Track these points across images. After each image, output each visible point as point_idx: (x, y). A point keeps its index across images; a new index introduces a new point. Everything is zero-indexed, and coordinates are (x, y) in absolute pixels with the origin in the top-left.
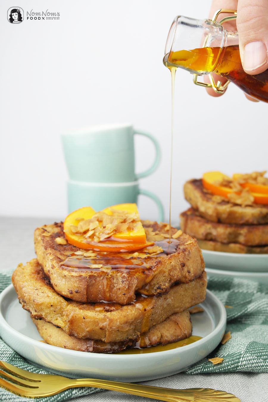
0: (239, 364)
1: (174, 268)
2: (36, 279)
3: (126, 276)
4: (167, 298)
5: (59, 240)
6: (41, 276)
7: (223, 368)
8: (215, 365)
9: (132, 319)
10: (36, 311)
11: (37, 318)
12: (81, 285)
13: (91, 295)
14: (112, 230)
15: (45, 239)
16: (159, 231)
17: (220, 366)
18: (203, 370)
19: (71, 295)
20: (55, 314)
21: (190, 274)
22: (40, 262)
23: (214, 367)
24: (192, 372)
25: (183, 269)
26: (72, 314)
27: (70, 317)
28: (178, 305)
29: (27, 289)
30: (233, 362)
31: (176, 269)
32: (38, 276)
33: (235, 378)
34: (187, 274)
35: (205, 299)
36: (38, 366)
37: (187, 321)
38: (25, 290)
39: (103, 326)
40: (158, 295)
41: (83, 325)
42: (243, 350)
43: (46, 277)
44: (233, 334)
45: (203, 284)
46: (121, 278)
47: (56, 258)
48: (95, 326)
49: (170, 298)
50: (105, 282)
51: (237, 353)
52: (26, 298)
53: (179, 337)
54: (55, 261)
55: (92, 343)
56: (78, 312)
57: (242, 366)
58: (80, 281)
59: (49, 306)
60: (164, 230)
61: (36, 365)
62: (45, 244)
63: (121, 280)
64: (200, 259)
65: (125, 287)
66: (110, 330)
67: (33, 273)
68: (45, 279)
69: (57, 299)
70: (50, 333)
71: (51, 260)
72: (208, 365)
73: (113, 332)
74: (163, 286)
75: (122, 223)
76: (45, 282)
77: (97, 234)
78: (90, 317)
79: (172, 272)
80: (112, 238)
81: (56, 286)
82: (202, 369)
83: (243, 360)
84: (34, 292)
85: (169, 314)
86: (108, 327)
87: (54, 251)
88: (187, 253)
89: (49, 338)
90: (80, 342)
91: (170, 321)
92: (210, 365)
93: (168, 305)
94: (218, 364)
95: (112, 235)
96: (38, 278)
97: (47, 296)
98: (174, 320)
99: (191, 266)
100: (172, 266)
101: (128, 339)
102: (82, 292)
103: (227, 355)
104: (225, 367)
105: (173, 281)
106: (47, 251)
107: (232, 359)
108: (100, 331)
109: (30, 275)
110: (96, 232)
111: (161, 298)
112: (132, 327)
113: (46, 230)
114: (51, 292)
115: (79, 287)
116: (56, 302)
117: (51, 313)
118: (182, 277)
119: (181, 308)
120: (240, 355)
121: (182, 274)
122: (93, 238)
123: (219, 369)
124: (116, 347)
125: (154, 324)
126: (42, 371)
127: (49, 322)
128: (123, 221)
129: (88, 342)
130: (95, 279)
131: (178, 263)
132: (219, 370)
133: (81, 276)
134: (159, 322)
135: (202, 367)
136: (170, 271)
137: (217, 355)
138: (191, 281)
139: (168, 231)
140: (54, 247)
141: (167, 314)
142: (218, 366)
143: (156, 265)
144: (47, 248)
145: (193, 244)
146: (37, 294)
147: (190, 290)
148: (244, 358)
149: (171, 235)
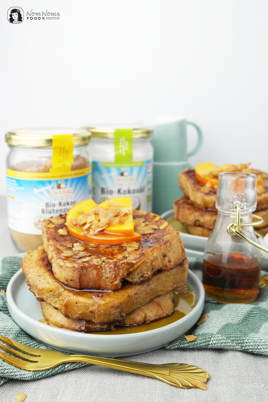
0: (210, 342)
1: (156, 259)
2: (41, 266)
3: (112, 267)
4: (150, 285)
5: (62, 232)
6: (45, 263)
7: (196, 345)
8: (189, 342)
9: (117, 304)
10: (39, 295)
11: (39, 300)
12: (74, 274)
13: (84, 283)
14: (105, 224)
15: (49, 231)
16: (149, 222)
17: (194, 343)
18: (180, 346)
19: (67, 282)
20: (54, 298)
21: (171, 263)
22: (46, 250)
23: (188, 344)
24: (170, 347)
25: (164, 260)
26: (66, 299)
27: (65, 302)
28: (160, 289)
29: (32, 275)
30: (205, 340)
31: (157, 260)
32: (42, 263)
33: (207, 354)
34: (168, 264)
37: (169, 302)
38: (30, 276)
39: (93, 310)
40: (142, 282)
41: (76, 309)
42: (215, 331)
43: (49, 264)
45: (184, 270)
46: (109, 268)
47: (56, 249)
48: (85, 310)
49: (153, 284)
50: (95, 272)
51: (210, 334)
52: (31, 283)
53: (161, 317)
54: (54, 252)
55: (85, 322)
56: (71, 297)
57: (213, 345)
58: (74, 271)
59: (48, 291)
60: (154, 221)
61: (38, 342)
62: (48, 235)
63: (109, 271)
64: (181, 249)
65: (112, 277)
66: (99, 314)
67: (39, 260)
68: (49, 265)
69: (56, 285)
70: (51, 313)
71: (51, 251)
72: (184, 342)
73: (102, 315)
74: (146, 274)
75: (115, 216)
76: (48, 268)
77: (93, 227)
78: (82, 303)
79: (154, 263)
80: (105, 232)
81: (55, 273)
82: (178, 345)
83: (214, 340)
84: (37, 278)
85: (152, 297)
86: (96, 311)
87: (55, 242)
88: (168, 245)
90: (74, 322)
91: (154, 303)
92: (185, 342)
93: (151, 290)
94: (193, 341)
95: (106, 228)
96: (42, 265)
97: (47, 282)
98: (157, 302)
99: (172, 256)
100: (154, 257)
101: (115, 320)
102: (75, 281)
103: (202, 334)
104: (198, 345)
105: (155, 270)
106: (49, 242)
107: (204, 338)
108: (91, 314)
109: (36, 262)
110: (93, 225)
111: (144, 285)
112: (118, 310)
113: (51, 222)
114: (51, 278)
115: (73, 276)
116: (54, 288)
117: (51, 297)
118: (163, 266)
119: (164, 291)
120: (212, 335)
121: (163, 264)
122: (89, 230)
123: (193, 346)
124: (105, 327)
125: (139, 306)
126: (42, 346)
127: (50, 304)
128: (116, 214)
129: (81, 323)
130: (86, 270)
131: (160, 254)
133: (74, 267)
134: (143, 305)
135: (179, 343)
136: (152, 261)
137: (194, 332)
138: (171, 269)
139: (157, 221)
140: (56, 238)
141: (151, 297)
142: (192, 343)
143: (139, 257)
144: (49, 239)
145: (175, 236)
146: (39, 280)
147: (172, 276)
148: (215, 338)
149: (158, 226)
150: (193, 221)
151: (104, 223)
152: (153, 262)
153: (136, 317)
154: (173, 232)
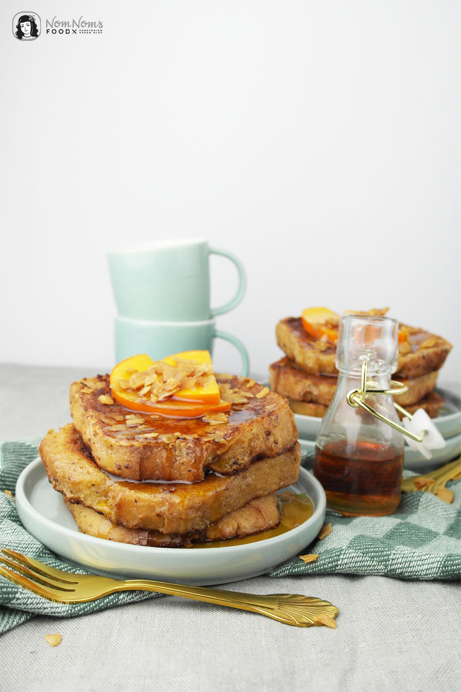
0: (338, 562)
1: (255, 437)
2: (73, 451)
3: (192, 447)
4: (246, 478)
5: (104, 399)
6: (79, 446)
7: (318, 567)
8: (307, 564)
9: (199, 503)
10: (72, 492)
11: (73, 501)
12: (132, 457)
13: (146, 471)
14: (175, 386)
15: (84, 398)
16: (239, 388)
18: (292, 570)
19: (119, 471)
20: (98, 497)
21: (277, 445)
22: (78, 428)
23: (306, 566)
24: (278, 574)
25: (268, 439)
26: (120, 496)
27: (117, 500)
28: (260, 486)
29: (61, 463)
30: (330, 559)
31: (258, 439)
32: (74, 447)
33: (333, 582)
34: (274, 445)
35: (298, 480)
36: (74, 564)
37: (273, 508)
38: (58, 464)
39: (161, 512)
40: (235, 472)
41: (134, 511)
42: (344, 544)
43: (85, 448)
44: (335, 526)
45: (295, 460)
46: (186, 449)
47: (99, 422)
48: (150, 512)
49: (250, 476)
50: (164, 454)
51: (337, 549)
52: (59, 475)
53: (262, 529)
54: (98, 427)
55: (146, 534)
56: (127, 493)
57: (343, 566)
58: (132, 452)
59: (89, 485)
60: (246, 387)
61: (72, 563)
62: (84, 403)
63: (185, 452)
64: (291, 425)
65: (191, 461)
66: (170, 518)
67: (68, 443)
68: (85, 450)
69: (100, 476)
70: (91, 521)
71: (93, 424)
72: (299, 564)
73: (174, 520)
74: (241, 460)
75: (188, 376)
76: (85, 454)
77: (155, 391)
78: (144, 501)
79: (253, 443)
80: (175, 398)
81: (99, 459)
82: (290, 569)
83: (345, 557)
84: (70, 467)
85: (249, 497)
86: (167, 513)
87: (96, 413)
88: (273, 417)
89: (88, 528)
90: (130, 533)
91: (250, 507)
92: (301, 564)
93: (247, 486)
94: (312, 562)
95: (175, 392)
96: (75, 449)
97: (86, 472)
98: (256, 506)
99: (279, 434)
100: (254, 434)
101: (193, 530)
102: (133, 467)
103: (325, 551)
104: (321, 566)
105: (254, 455)
106: (88, 412)
107: (330, 556)
108: (157, 518)
109: (64, 445)
110: (154, 389)
111: (238, 477)
112: (199, 514)
113: (86, 385)
114: (92, 467)
115: (130, 460)
116: (99, 480)
117: (93, 495)
118: (266, 449)
119: (266, 490)
120: (341, 551)
121: (266, 445)
122: (150, 396)
124: (177, 541)
125: (229, 510)
127: (89, 507)
128: (190, 374)
129: (140, 534)
130: (151, 450)
131: (261, 431)
132: (312, 570)
133: (132, 446)
134: (236, 509)
135: (291, 567)
136: (250, 440)
138: (278, 454)
139: (250, 388)
140: (97, 407)
141: (246, 498)
142: (311, 565)
143: (232, 433)
144: (87, 409)
145: (282, 406)
146: (74, 470)
147: (278, 467)
148: (345, 555)
149: (254, 394)
150: (302, 394)
151: (173, 384)
152: (251, 442)
153: (225, 528)
154: (278, 401)
